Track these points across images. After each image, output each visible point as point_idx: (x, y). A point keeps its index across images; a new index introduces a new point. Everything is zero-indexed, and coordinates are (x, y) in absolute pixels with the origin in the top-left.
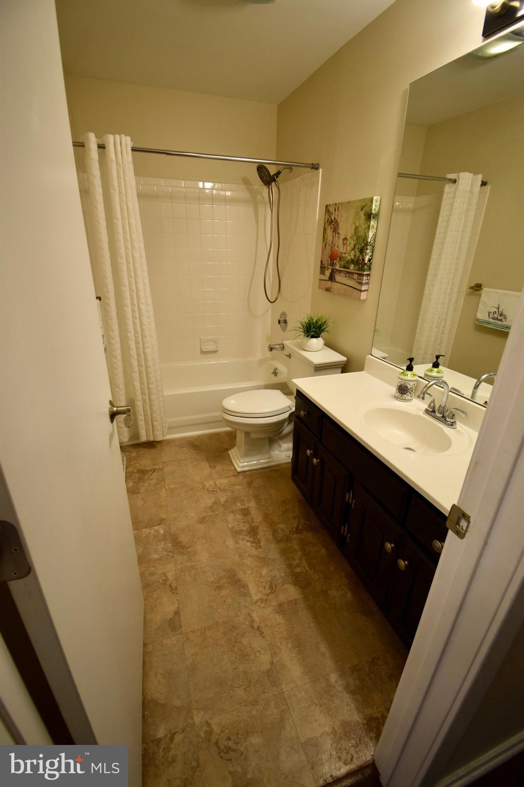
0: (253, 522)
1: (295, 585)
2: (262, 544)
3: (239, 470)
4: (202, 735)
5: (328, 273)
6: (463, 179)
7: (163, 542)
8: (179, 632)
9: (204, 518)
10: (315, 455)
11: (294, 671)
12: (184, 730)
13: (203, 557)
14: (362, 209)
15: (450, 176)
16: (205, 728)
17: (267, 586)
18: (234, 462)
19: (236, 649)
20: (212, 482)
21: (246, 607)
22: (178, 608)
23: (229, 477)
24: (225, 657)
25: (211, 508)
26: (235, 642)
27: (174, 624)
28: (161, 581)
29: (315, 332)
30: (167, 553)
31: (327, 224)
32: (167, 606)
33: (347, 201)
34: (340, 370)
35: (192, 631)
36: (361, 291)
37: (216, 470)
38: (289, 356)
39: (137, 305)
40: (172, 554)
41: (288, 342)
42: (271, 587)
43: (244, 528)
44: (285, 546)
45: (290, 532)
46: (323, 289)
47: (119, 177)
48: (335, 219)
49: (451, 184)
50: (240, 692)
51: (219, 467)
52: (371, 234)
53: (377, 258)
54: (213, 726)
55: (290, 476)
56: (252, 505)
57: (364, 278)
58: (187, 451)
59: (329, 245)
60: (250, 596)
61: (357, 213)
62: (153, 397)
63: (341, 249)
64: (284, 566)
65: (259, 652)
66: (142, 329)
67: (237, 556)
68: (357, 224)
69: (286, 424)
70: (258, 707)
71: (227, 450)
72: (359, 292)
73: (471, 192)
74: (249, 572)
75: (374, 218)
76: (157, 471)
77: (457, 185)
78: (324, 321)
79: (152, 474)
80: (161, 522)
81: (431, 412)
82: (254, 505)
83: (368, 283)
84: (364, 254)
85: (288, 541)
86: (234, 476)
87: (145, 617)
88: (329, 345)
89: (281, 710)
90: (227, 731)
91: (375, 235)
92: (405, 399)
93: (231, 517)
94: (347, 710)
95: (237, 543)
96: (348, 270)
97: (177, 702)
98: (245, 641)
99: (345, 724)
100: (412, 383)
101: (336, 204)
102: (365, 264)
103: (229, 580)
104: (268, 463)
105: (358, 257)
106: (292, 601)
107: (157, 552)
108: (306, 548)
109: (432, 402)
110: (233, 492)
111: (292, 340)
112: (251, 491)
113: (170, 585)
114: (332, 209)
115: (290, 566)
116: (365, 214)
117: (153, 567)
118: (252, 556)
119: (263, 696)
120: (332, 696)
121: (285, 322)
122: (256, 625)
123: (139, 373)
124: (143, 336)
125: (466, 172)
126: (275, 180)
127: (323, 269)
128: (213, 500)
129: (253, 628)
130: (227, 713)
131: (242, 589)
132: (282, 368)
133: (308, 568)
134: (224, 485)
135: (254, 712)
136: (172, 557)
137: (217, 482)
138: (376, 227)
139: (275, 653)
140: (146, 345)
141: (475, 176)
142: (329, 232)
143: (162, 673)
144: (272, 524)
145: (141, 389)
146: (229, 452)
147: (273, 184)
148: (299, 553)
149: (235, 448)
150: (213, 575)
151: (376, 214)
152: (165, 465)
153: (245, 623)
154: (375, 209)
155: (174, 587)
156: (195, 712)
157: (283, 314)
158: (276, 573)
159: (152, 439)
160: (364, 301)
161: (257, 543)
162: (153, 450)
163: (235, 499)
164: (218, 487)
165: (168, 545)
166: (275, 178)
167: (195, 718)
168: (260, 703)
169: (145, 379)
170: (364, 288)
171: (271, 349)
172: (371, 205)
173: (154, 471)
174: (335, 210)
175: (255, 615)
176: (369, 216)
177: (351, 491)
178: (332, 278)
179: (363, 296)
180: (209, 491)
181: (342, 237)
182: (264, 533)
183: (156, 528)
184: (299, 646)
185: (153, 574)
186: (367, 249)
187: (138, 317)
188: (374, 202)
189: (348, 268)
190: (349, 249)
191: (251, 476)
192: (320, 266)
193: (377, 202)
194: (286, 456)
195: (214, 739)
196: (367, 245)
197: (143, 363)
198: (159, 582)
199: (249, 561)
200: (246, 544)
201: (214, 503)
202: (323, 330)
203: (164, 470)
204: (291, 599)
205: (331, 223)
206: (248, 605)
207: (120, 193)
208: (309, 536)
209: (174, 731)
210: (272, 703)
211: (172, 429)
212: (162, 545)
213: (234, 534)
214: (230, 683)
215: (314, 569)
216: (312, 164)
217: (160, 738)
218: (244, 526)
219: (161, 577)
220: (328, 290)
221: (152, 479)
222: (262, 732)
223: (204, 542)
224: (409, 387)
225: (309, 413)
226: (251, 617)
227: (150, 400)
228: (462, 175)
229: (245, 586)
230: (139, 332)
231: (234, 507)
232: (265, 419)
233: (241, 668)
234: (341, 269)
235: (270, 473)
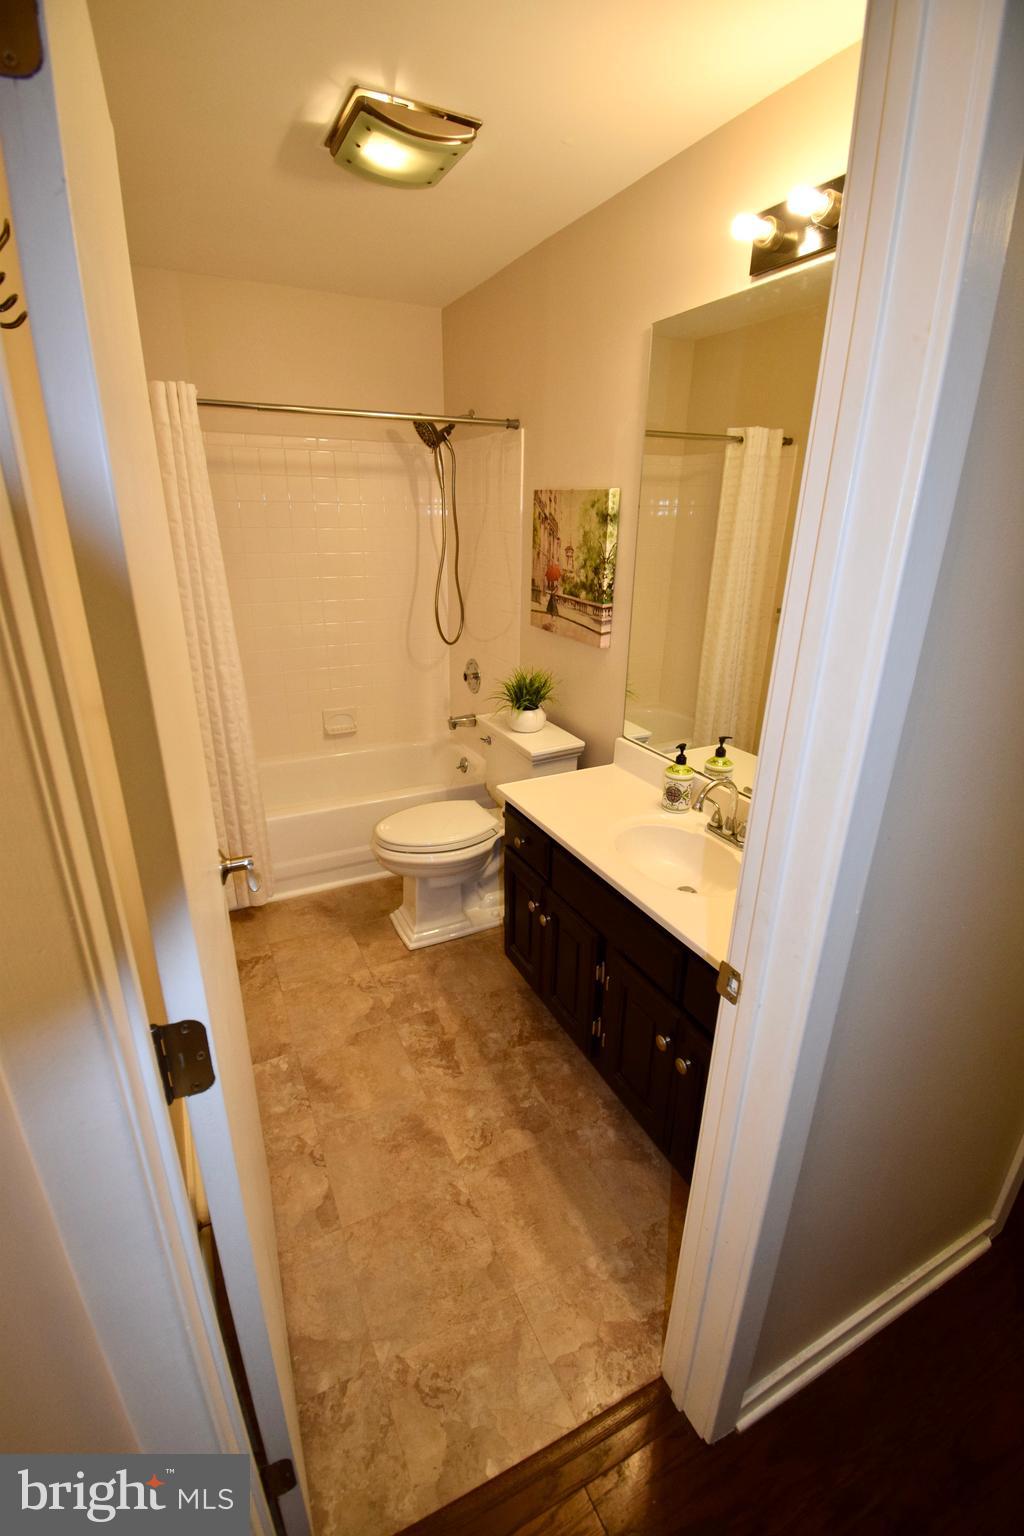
0: (444, 1034)
1: (523, 1128)
2: (462, 1069)
3: (412, 946)
4: (392, 1377)
5: (545, 600)
6: (753, 437)
7: (290, 1084)
8: (335, 1227)
9: (357, 1034)
10: (542, 910)
11: (531, 1259)
12: (361, 1374)
13: (364, 1101)
14: (593, 506)
15: (733, 432)
16: (396, 1366)
17: (477, 1136)
18: (401, 933)
19: (434, 1240)
20: (365, 973)
21: (444, 1172)
22: (330, 1188)
23: (394, 961)
24: (417, 1255)
25: (367, 1017)
26: (432, 1229)
27: (325, 1214)
28: (293, 1149)
29: (531, 701)
30: (298, 1102)
31: (538, 522)
32: (310, 1189)
33: (569, 489)
34: (575, 763)
35: (358, 1223)
36: (600, 634)
37: (370, 949)
38: (488, 741)
39: (213, 666)
40: (307, 1103)
41: (483, 716)
42: (483, 1136)
43: (431, 1046)
44: (501, 1067)
45: (509, 1042)
46: (538, 627)
47: (176, 451)
48: (550, 514)
49: (736, 444)
50: (447, 1305)
51: (375, 945)
52: (609, 546)
53: (622, 582)
54: (408, 1361)
55: (503, 949)
56: (441, 1004)
57: (604, 614)
58: (314, 921)
59: (544, 554)
60: (450, 1155)
61: (586, 510)
62: (248, 827)
63: (564, 564)
64: (503, 1100)
65: (472, 1239)
66: (225, 709)
67: (422, 1092)
68: (587, 528)
69: (489, 859)
70: (477, 1323)
71: (386, 913)
72: (597, 636)
73: (768, 457)
74: (446, 1117)
75: (611, 520)
76: (261, 961)
77: (746, 447)
78: (543, 680)
79: (253, 968)
80: (281, 1049)
81: (716, 827)
82: (444, 1004)
83: (610, 621)
84: (601, 576)
85: (506, 1059)
86: (403, 957)
87: (274, 1210)
88: (554, 719)
89: (515, 1321)
90: (431, 1365)
91: (616, 547)
92: (677, 810)
93: (405, 1030)
94: (617, 1307)
95: (420, 1072)
96: (577, 599)
97: (345, 1335)
98: (448, 1226)
99: (614, 1327)
100: (686, 784)
101: (551, 492)
102: (604, 592)
103: (413, 1134)
104: (462, 929)
105: (592, 581)
106: (519, 1155)
107: (280, 1102)
108: (537, 1066)
109: (716, 812)
110: (405, 986)
111: (493, 713)
112: (436, 981)
113: (311, 1154)
114: (544, 498)
115: (513, 1099)
116: (597, 514)
117: (277, 1127)
118: (448, 1091)
119: (484, 1305)
120: (592, 1290)
121: (476, 677)
122: (463, 1199)
123: (220, 785)
124: (226, 720)
125: (757, 427)
126: (445, 439)
127: (536, 593)
128: (371, 1002)
129: (459, 1204)
130: (428, 1338)
131: (436, 1146)
132: (475, 759)
133: (541, 1099)
134: (387, 975)
135: (473, 1332)
136: (309, 1107)
137: (376, 972)
138: (615, 533)
139: (498, 1238)
140: (233, 736)
141: (772, 431)
142: (543, 535)
143: (314, 1294)
144: (477, 1035)
145: (225, 815)
146: (392, 915)
147: (442, 446)
148: (527, 1077)
149: (401, 908)
150: (384, 1128)
151: (614, 515)
152: (275, 949)
153: (445, 1199)
154: (613, 508)
155: (318, 1156)
156: (376, 1345)
157: (472, 663)
158: (491, 1113)
159: (247, 904)
160: (606, 649)
161: (454, 1068)
162: (249, 924)
163: (409, 999)
164: (376, 979)
165: (299, 1087)
166: (445, 434)
167: (378, 1354)
168: (480, 1315)
169: (232, 797)
170: (604, 629)
171: (454, 725)
172: (607, 502)
173: (257, 963)
174: (550, 501)
175: (460, 1184)
176: (605, 518)
177: (603, 964)
178: (551, 609)
179: (604, 641)
180: (361, 989)
181: (564, 545)
182: (464, 1050)
183: (274, 1061)
184: (536, 1222)
185: (278, 1139)
186: (605, 569)
187: (215, 687)
188: (610, 496)
189: (577, 596)
190: (577, 565)
191: (434, 953)
192: (530, 587)
193: (614, 496)
194: (492, 914)
195: (411, 1380)
196: (604, 563)
197: (227, 767)
198: (290, 1151)
199: (442, 1099)
200: (436, 1072)
201: (372, 1009)
202: (543, 698)
203: (275, 957)
204: (518, 1150)
205: (545, 521)
206: (447, 1169)
207: (179, 477)
208: (539, 1047)
209: (345, 1378)
210: (500, 1312)
211: (283, 880)
212: (288, 1089)
213: (413, 1057)
214: (429, 1293)
215: (553, 1100)
216: (508, 420)
217: (324, 1393)
218: (429, 1042)
219: (293, 1142)
220: (547, 628)
221: (254, 976)
222: (487, 1358)
223: (362, 1075)
224: (682, 790)
225: (529, 841)
226: (454, 1187)
227: (242, 831)
228: (751, 431)
229: (440, 1140)
230: (220, 713)
231: (410, 1011)
232: (453, 853)
233: (445, 1268)
234: (566, 596)
235: (465, 948)
